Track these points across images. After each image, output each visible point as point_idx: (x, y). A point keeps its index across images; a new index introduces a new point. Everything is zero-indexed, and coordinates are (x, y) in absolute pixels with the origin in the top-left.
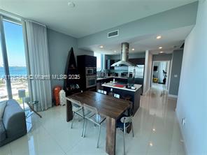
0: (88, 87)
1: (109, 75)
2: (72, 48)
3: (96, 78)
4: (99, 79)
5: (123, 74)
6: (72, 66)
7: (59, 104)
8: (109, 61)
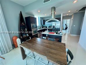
0: (33, 35)
1: (43, 28)
2: (21, 12)
3: (37, 29)
4: (38, 30)
5: (49, 27)
6: (23, 23)
7: (17, 47)
8: (42, 21)
